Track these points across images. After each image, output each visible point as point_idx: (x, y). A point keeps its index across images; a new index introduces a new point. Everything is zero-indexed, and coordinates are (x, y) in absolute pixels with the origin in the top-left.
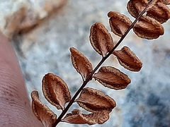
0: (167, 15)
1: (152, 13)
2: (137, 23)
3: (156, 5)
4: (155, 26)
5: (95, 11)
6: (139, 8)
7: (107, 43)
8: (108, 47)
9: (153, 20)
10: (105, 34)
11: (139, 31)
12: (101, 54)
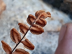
0: (45, 23)
1: (38, 23)
2: (31, 28)
3: (40, 19)
4: (39, 29)
5: (15, 16)
6: (32, 21)
7: (18, 38)
8: (18, 40)
9: (39, 26)
10: (17, 33)
11: (32, 31)
12: (16, 43)
